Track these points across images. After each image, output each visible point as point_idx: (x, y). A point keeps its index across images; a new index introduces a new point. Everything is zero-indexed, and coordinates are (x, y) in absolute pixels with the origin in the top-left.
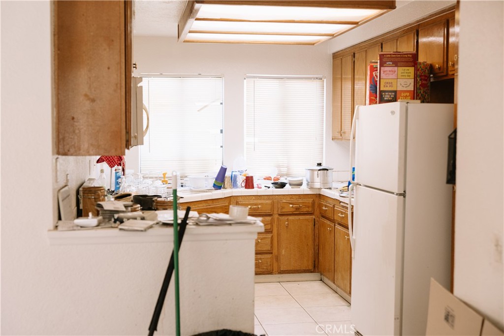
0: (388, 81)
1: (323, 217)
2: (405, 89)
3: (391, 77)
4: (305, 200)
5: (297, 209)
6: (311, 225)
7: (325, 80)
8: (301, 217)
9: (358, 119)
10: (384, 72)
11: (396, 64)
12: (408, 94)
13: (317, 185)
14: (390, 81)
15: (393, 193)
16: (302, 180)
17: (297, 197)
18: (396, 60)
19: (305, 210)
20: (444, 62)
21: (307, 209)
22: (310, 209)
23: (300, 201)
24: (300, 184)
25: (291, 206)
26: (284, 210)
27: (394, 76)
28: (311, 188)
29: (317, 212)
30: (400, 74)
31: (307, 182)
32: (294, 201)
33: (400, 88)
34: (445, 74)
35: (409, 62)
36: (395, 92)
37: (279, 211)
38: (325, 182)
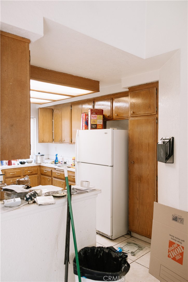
0: (94, 120)
1: (42, 174)
2: (100, 124)
3: (95, 118)
4: (34, 169)
5: (31, 172)
6: (37, 178)
7: (35, 119)
8: (33, 176)
9: (78, 135)
10: (92, 116)
11: (96, 114)
12: (101, 126)
13: (39, 162)
14: (95, 120)
15: (108, 166)
16: (32, 160)
17: (31, 167)
18: (97, 112)
19: (34, 173)
20: (111, 114)
21: (35, 172)
22: (36, 172)
23: (32, 169)
24: (31, 162)
25: (29, 171)
26: (26, 174)
27: (96, 118)
28: (37, 163)
29: (39, 173)
30: (98, 118)
31: (34, 161)
32: (30, 169)
33: (98, 123)
34: (112, 118)
35: (101, 113)
36: (96, 125)
37: (24, 174)
38: (42, 161)
